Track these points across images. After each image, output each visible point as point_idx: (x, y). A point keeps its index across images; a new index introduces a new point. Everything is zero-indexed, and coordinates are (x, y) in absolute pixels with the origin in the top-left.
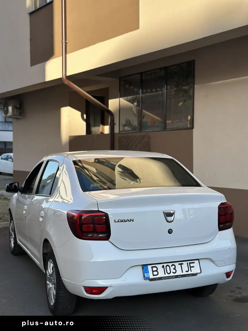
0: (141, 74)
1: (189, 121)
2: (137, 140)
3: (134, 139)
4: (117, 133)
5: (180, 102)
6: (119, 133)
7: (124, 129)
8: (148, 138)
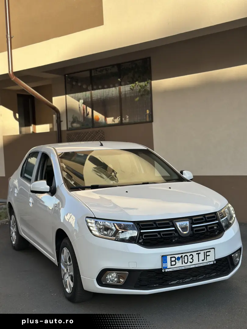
0: (91, 70)
1: (148, 115)
2: (89, 136)
3: (85, 135)
4: (64, 131)
5: (137, 97)
6: (67, 130)
7: (72, 126)
8: (102, 134)
